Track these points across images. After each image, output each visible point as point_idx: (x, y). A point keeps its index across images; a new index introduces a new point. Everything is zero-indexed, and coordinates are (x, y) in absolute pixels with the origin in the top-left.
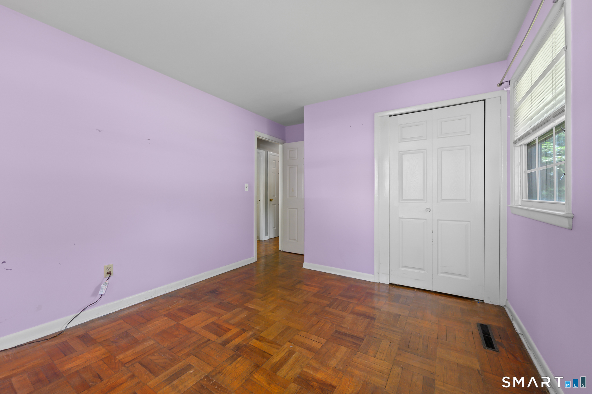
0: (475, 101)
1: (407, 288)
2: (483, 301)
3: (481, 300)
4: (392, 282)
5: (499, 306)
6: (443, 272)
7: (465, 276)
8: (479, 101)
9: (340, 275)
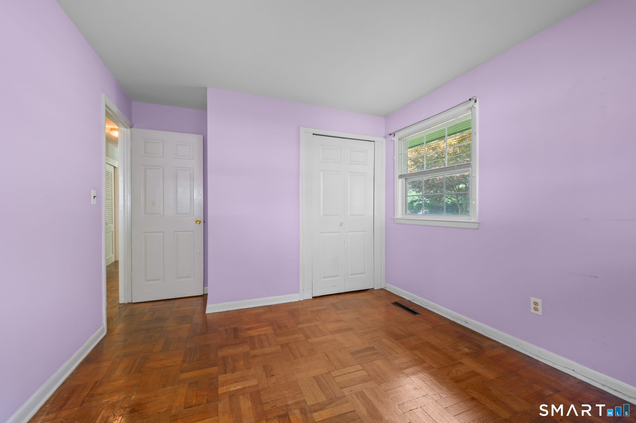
0: (369, 141)
1: (327, 297)
2: (374, 288)
3: (372, 289)
4: (314, 295)
5: (381, 289)
6: (351, 275)
7: (364, 273)
8: (371, 141)
9: (262, 306)
